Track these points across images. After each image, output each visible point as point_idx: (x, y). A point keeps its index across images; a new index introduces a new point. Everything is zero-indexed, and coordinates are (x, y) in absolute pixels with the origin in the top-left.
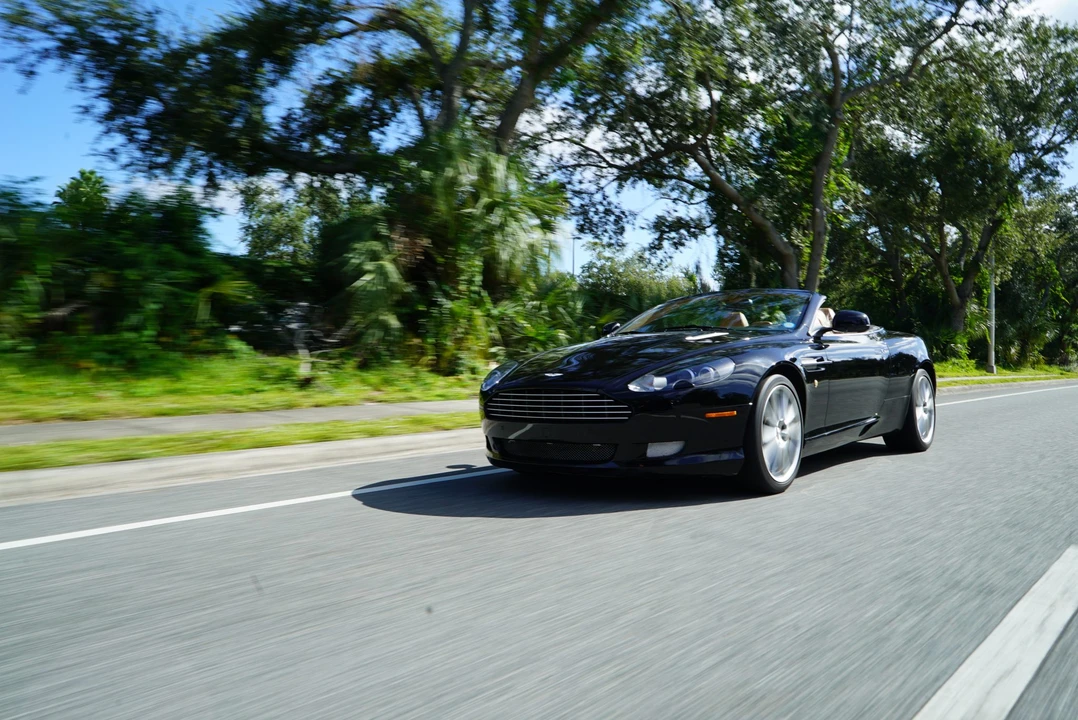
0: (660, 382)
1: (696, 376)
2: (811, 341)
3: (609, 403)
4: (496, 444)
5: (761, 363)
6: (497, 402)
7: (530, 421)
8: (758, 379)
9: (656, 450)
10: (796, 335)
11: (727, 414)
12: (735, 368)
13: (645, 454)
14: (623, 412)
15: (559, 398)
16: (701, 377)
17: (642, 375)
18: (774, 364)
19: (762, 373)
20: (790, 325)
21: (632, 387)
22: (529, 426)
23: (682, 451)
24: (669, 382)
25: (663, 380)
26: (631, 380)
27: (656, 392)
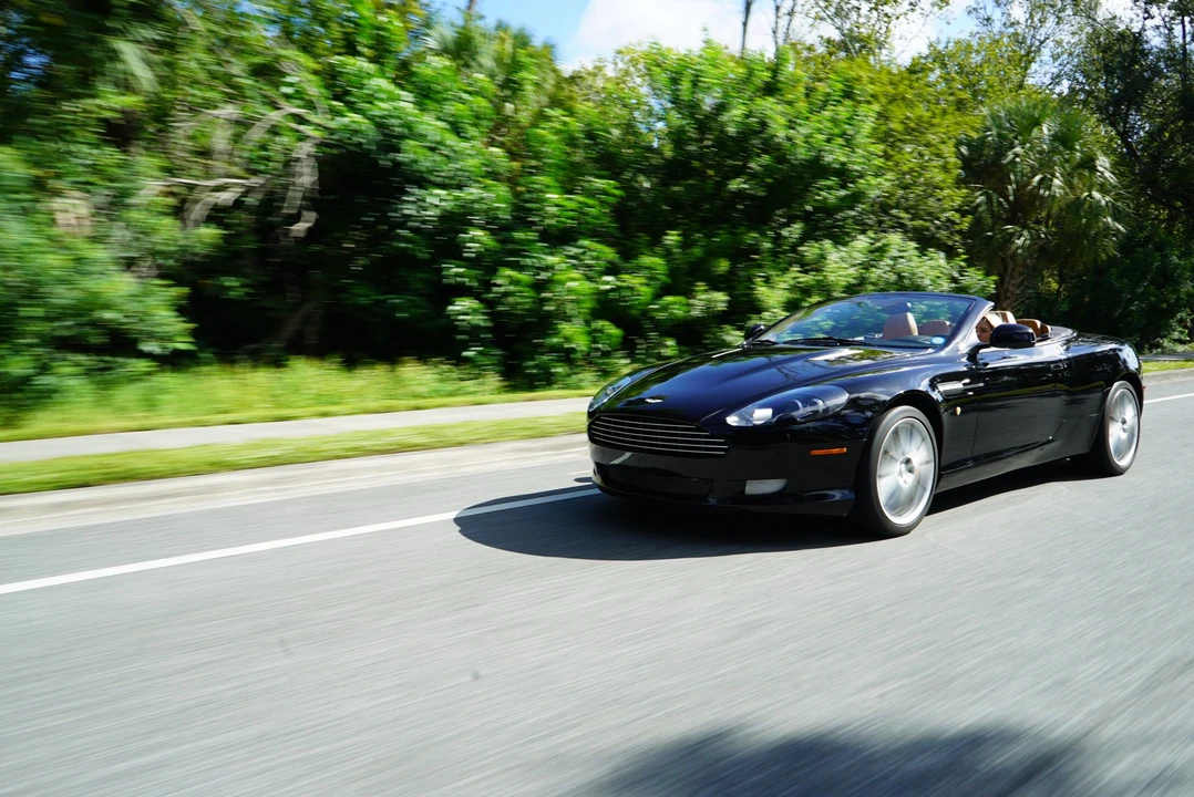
0: (761, 415)
1: (804, 407)
3: (706, 437)
4: (601, 468)
5: (882, 392)
6: (598, 425)
7: (629, 449)
8: (881, 409)
9: (756, 487)
10: (943, 354)
11: (836, 451)
12: (849, 398)
13: (744, 491)
14: (719, 446)
15: (656, 427)
16: (808, 409)
17: (744, 406)
18: (901, 393)
20: (939, 341)
21: (732, 420)
22: (628, 454)
23: (784, 489)
24: (774, 415)
25: (768, 413)
26: (729, 413)
27: (755, 426)
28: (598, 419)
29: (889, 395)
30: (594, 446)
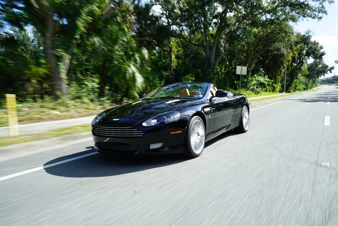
0: (154, 122)
1: (167, 118)
2: (208, 101)
4: (97, 144)
5: (190, 112)
6: (96, 129)
7: (108, 137)
8: (189, 118)
9: (153, 146)
11: (178, 132)
12: (181, 115)
13: (149, 148)
14: (140, 134)
16: (169, 119)
17: (148, 119)
18: (195, 112)
19: (191, 116)
20: (201, 96)
21: (144, 124)
22: (108, 139)
23: (163, 146)
24: (157, 122)
25: (155, 121)
26: (143, 122)
27: (152, 126)
28: (96, 127)
29: (192, 113)
30: (95, 137)
